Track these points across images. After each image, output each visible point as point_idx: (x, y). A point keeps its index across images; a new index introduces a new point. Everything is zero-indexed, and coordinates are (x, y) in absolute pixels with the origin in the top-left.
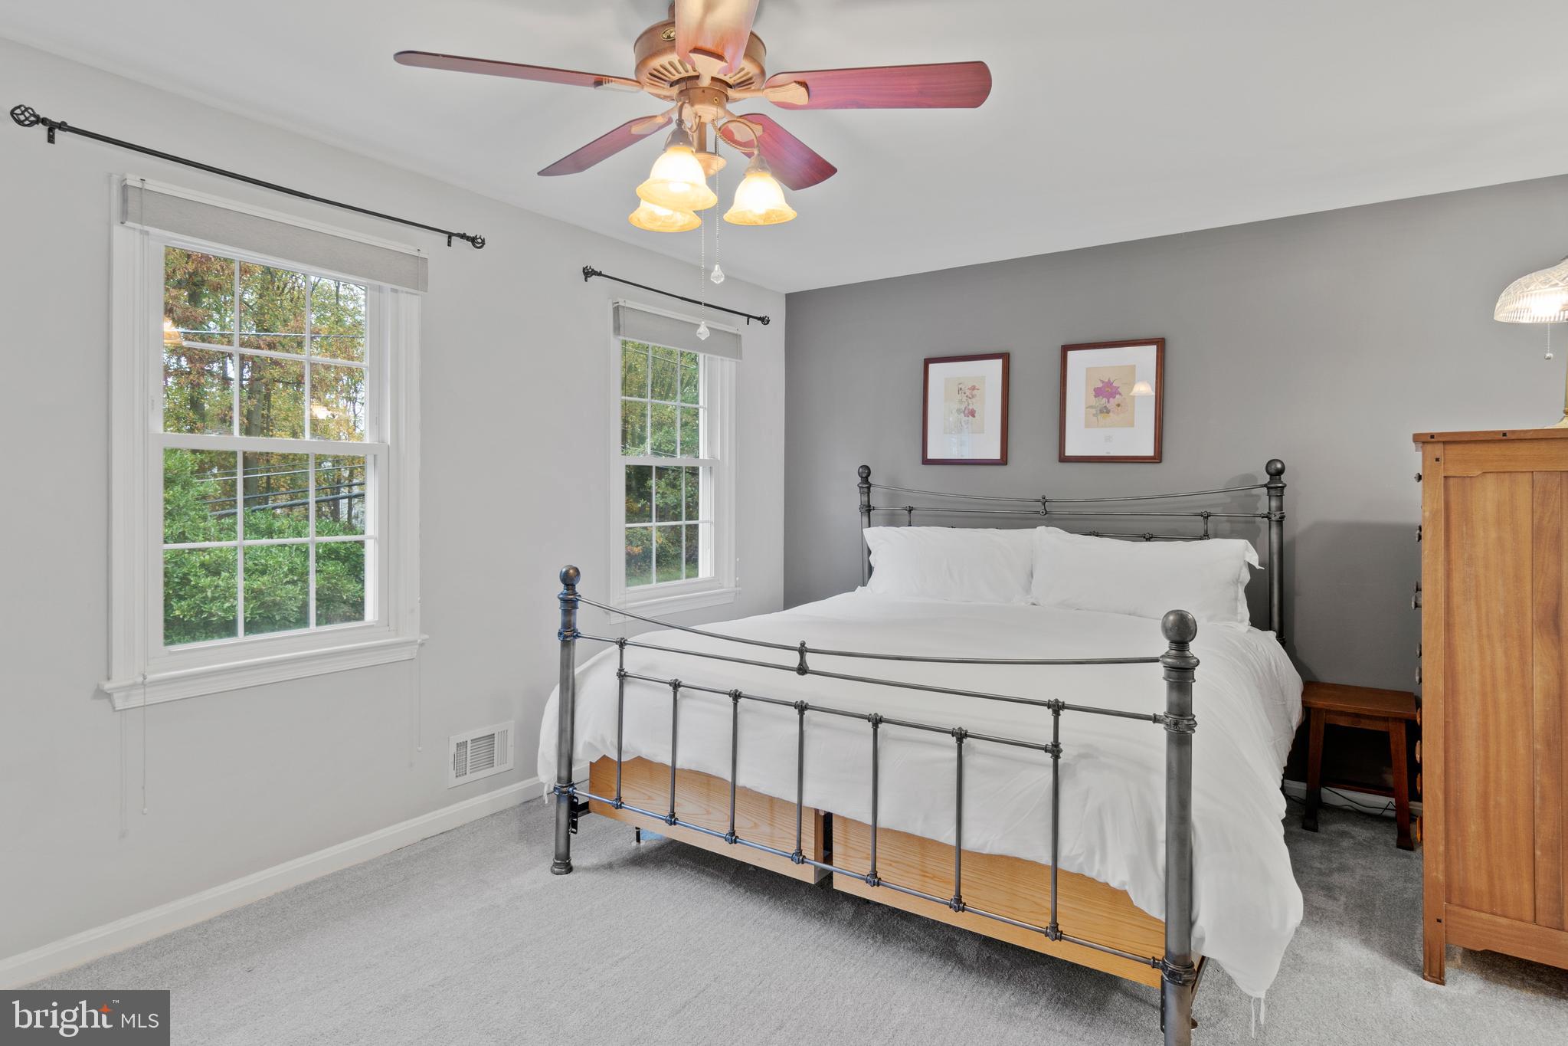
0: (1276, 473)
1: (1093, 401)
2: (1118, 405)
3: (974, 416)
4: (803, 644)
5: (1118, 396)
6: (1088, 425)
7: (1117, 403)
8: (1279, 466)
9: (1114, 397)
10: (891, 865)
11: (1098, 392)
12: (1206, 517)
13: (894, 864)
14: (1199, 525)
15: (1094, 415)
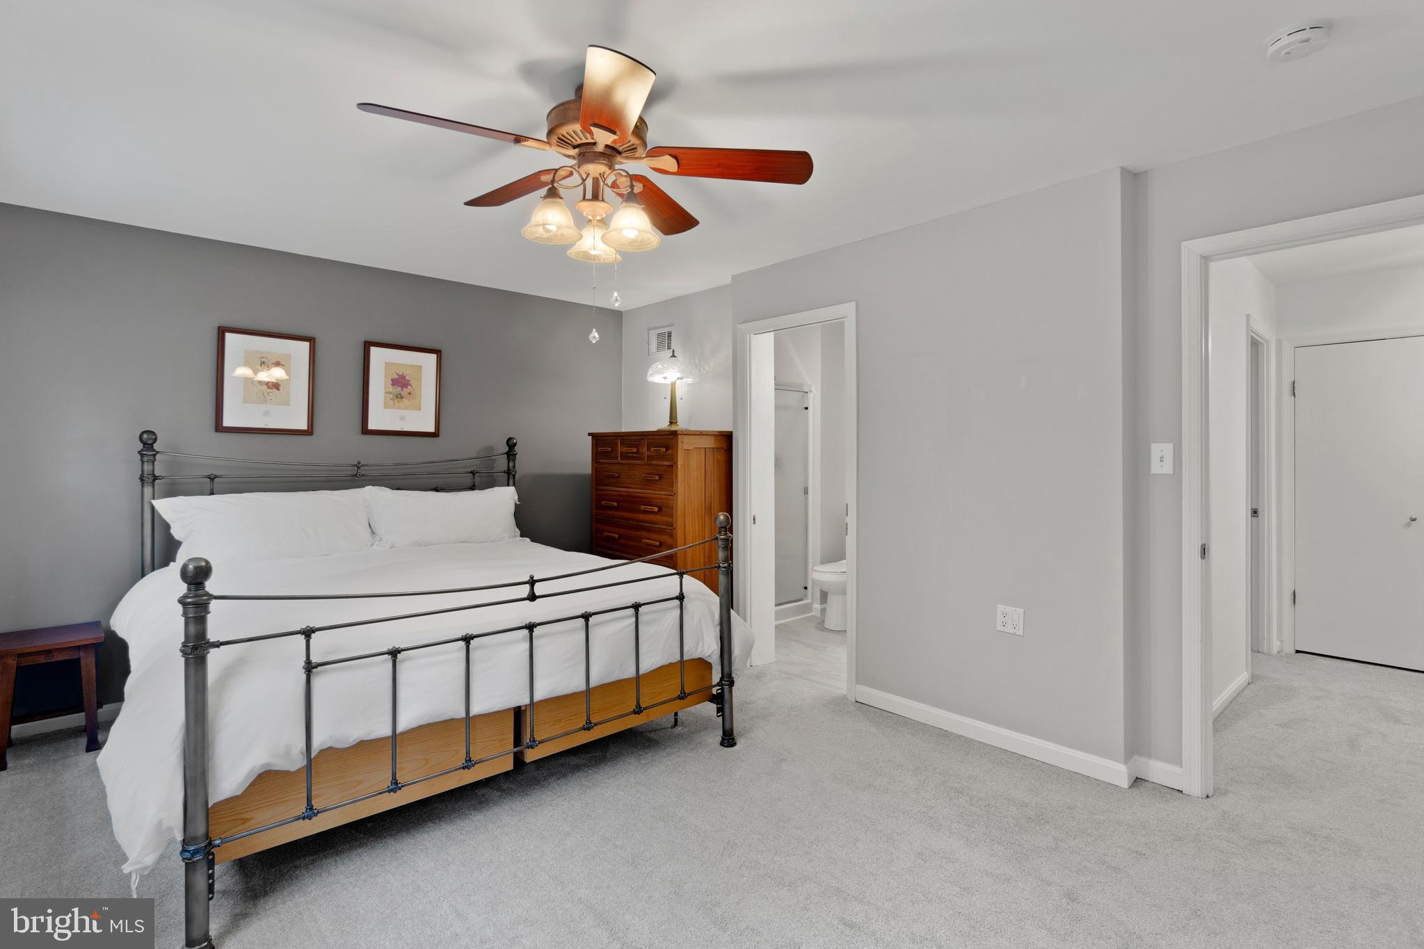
0: (511, 444)
1: (391, 389)
2: (410, 394)
3: (278, 389)
4: (532, 577)
5: (409, 387)
6: (386, 406)
7: (408, 392)
8: (515, 441)
9: (407, 388)
10: (571, 719)
11: (395, 382)
12: (473, 473)
13: (572, 717)
14: (468, 479)
15: (391, 399)
